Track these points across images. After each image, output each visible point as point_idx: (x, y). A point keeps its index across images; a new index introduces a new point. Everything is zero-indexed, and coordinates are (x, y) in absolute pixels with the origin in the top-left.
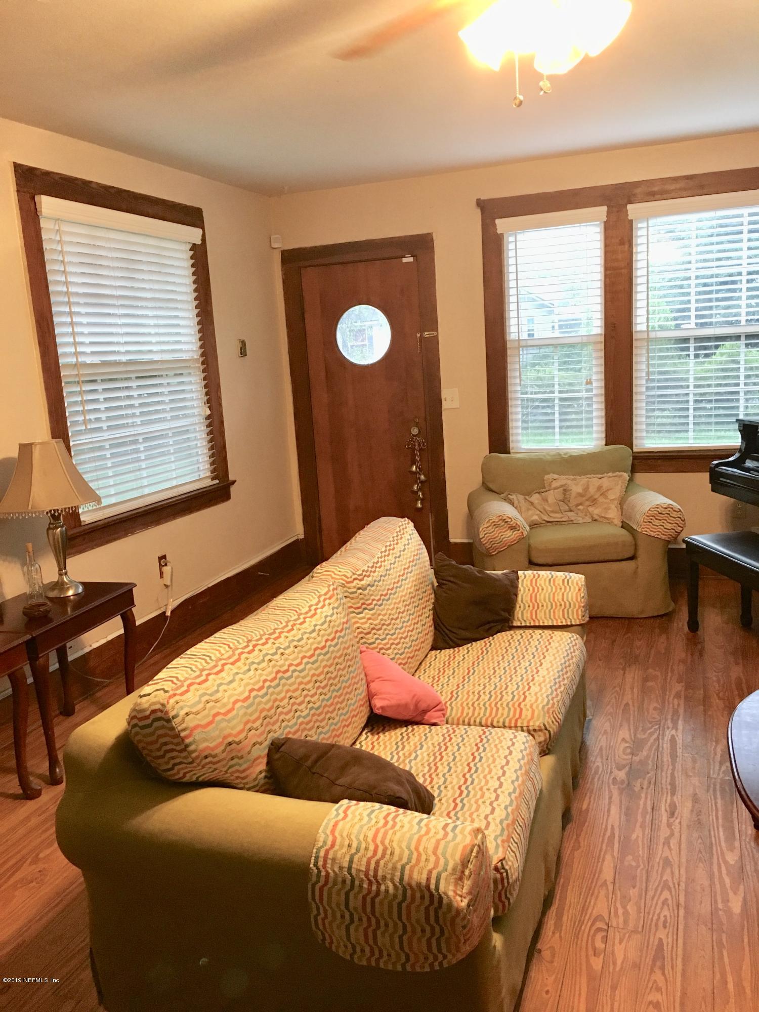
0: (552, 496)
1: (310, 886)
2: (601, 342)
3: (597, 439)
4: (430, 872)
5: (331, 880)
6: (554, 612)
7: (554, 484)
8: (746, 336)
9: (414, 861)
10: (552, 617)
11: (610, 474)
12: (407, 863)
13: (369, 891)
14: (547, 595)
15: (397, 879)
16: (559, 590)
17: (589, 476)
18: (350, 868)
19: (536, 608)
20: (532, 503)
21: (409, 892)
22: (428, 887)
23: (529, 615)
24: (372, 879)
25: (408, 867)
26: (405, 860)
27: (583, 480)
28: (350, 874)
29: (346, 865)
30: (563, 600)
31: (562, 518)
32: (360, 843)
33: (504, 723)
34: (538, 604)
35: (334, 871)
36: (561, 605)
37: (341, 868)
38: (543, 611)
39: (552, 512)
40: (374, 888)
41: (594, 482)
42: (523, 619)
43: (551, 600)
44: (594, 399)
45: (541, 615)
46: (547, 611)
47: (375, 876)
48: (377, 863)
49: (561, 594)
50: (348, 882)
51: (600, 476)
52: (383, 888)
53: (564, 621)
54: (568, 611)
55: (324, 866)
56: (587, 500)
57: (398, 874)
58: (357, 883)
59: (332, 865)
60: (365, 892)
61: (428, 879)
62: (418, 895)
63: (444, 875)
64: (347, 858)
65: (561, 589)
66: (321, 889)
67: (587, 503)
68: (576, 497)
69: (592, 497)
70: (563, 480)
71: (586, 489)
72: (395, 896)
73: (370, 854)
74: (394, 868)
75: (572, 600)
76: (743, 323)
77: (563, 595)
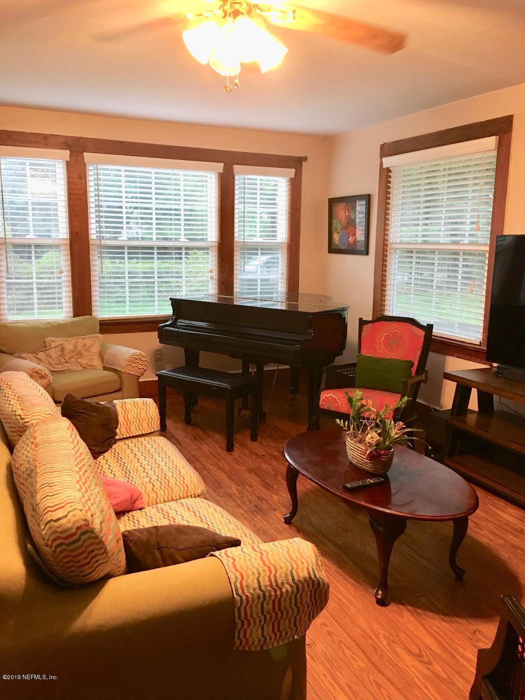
0: (54, 353)
1: (236, 610)
2: (67, 245)
3: (67, 312)
4: (308, 569)
5: (250, 599)
6: (142, 425)
7: (53, 345)
8: (157, 248)
9: (295, 567)
10: (141, 429)
11: (90, 335)
12: (292, 569)
13: (276, 596)
14: (135, 414)
15: (291, 581)
16: (142, 410)
17: (76, 337)
18: (260, 587)
19: (129, 424)
20: (39, 359)
21: (300, 586)
22: (310, 577)
23: (125, 430)
24: (276, 587)
25: (294, 572)
26: (290, 568)
27: (73, 340)
28: (261, 590)
29: (257, 586)
30: (147, 416)
31: (62, 368)
32: (257, 569)
33: (180, 496)
34: (130, 422)
35: (251, 593)
36: (146, 420)
37: (254, 589)
38: (134, 426)
39: (55, 364)
40: (278, 592)
41: (81, 342)
42: (121, 433)
43: (139, 418)
44: (63, 284)
45: (133, 428)
46: (137, 425)
47: (277, 585)
48: (275, 576)
49: (144, 412)
50: (262, 596)
51: (83, 337)
52: (284, 590)
53: (149, 430)
54: (151, 422)
55: (243, 593)
56: (76, 354)
57: (290, 578)
58: (267, 594)
59: (248, 590)
60: (273, 597)
61: (309, 573)
62: (306, 585)
63: (314, 567)
64: (256, 582)
65: (143, 409)
66: (245, 609)
67: (77, 356)
68: (69, 352)
69: (80, 352)
70: (59, 341)
71: (75, 347)
72: (293, 592)
73: (268, 573)
74: (286, 575)
75: (153, 415)
76: (154, 239)
77: (146, 412)
